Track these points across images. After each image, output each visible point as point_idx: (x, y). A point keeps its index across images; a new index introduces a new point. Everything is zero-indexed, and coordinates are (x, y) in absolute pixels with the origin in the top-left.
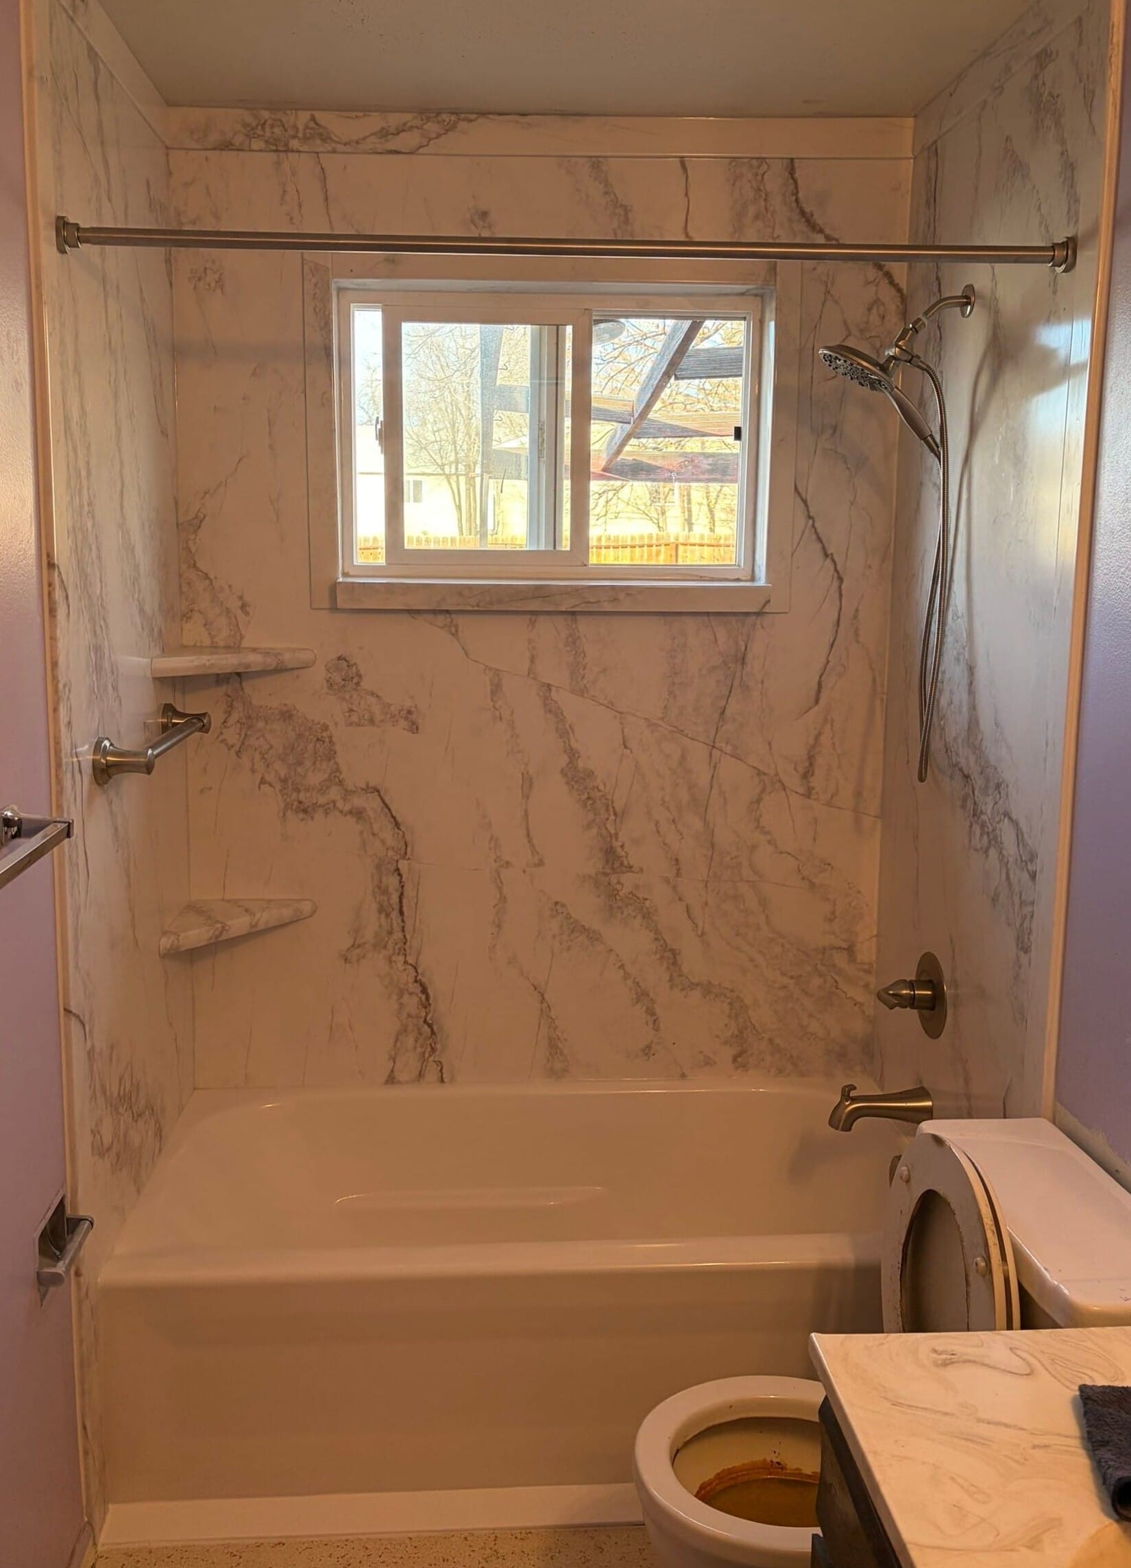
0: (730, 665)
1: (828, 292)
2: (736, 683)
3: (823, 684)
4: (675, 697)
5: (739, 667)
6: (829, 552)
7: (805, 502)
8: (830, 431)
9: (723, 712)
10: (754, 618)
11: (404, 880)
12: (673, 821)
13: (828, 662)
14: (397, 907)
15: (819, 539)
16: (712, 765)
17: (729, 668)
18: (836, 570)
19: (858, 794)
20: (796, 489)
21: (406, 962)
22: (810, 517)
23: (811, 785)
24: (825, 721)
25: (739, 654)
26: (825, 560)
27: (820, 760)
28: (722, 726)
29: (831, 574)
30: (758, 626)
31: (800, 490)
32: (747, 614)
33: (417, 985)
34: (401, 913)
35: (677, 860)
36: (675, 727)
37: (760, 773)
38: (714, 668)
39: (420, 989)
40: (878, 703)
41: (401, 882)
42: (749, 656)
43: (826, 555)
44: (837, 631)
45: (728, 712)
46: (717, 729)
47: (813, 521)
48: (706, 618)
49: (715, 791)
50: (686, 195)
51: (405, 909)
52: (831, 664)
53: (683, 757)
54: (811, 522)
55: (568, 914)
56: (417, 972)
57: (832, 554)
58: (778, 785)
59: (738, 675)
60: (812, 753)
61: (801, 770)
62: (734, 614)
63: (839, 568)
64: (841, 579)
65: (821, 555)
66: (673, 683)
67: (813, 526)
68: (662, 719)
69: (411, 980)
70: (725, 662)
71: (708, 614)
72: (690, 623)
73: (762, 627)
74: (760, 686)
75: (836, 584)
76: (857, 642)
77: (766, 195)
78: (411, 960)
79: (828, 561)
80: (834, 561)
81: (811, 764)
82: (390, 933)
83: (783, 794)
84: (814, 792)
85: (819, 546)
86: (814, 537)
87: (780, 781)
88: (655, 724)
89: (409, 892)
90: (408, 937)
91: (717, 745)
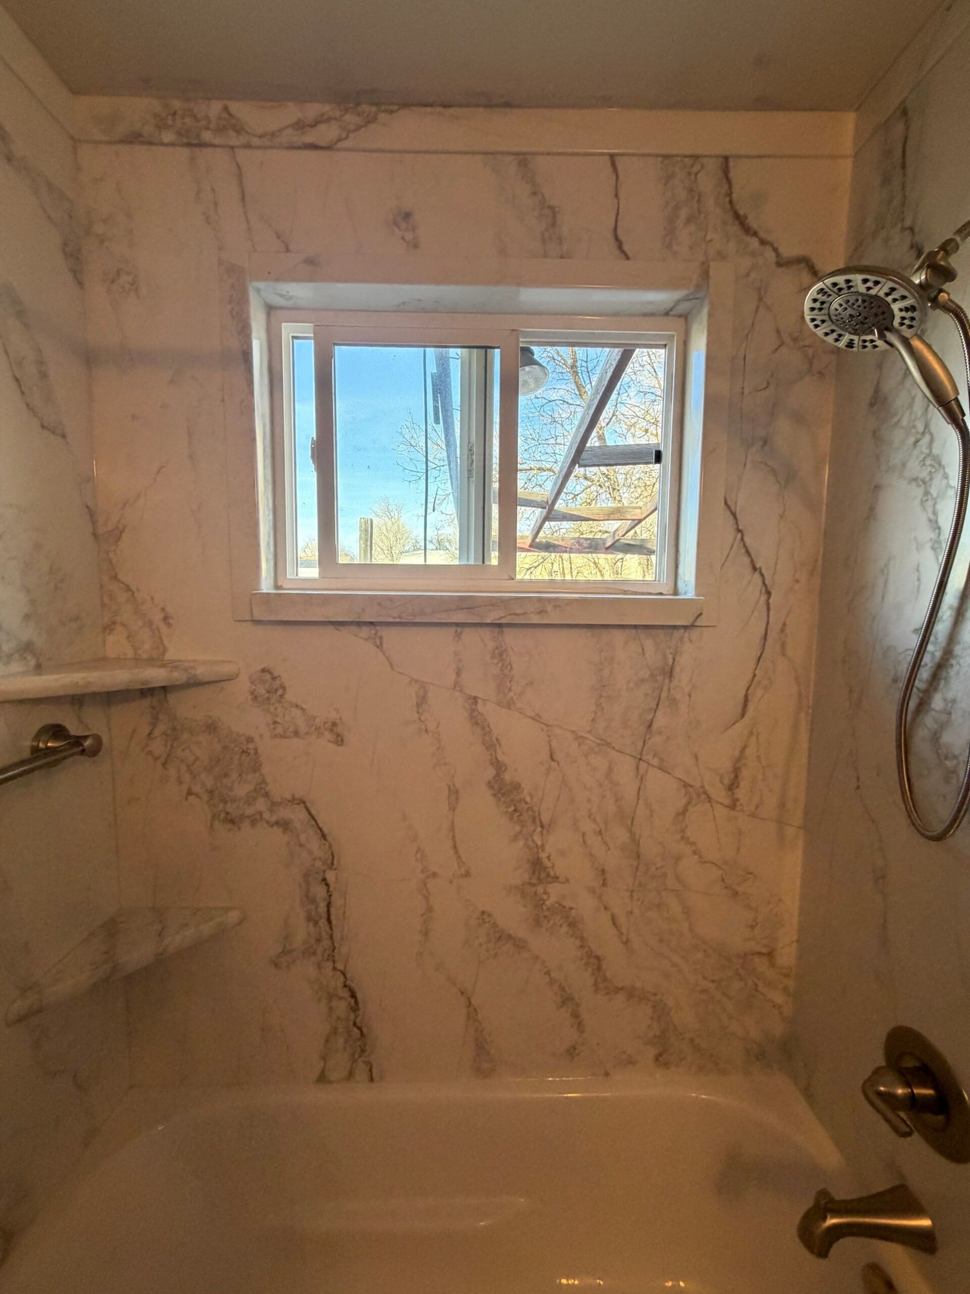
0: (658, 678)
1: (760, 299)
2: (664, 694)
3: (750, 697)
4: (603, 709)
5: (667, 681)
6: (758, 566)
7: (734, 515)
8: (760, 443)
9: (650, 726)
10: (682, 631)
11: (331, 889)
12: (600, 832)
13: (755, 676)
14: (325, 915)
15: (748, 553)
16: (639, 776)
17: (657, 681)
18: (764, 583)
19: (782, 805)
20: (726, 503)
21: (335, 969)
22: (739, 531)
23: (736, 796)
24: (751, 733)
25: (667, 668)
26: (754, 574)
27: (745, 773)
28: (649, 739)
29: (759, 588)
30: (686, 639)
31: (730, 504)
32: (675, 627)
33: (346, 990)
34: (329, 920)
35: (603, 871)
36: (602, 740)
37: (686, 785)
38: (643, 680)
39: (349, 994)
40: (803, 715)
41: (328, 891)
42: (677, 669)
43: (754, 569)
44: (764, 645)
45: (655, 726)
46: (645, 741)
47: (742, 535)
48: (633, 631)
49: (641, 801)
50: (616, 196)
51: (332, 917)
52: (757, 679)
53: (610, 770)
54: (739, 536)
55: (494, 923)
56: (345, 977)
57: (760, 568)
58: (703, 796)
59: (665, 688)
60: (737, 766)
61: (726, 781)
62: (662, 627)
63: (767, 582)
64: (769, 593)
65: (750, 569)
66: (601, 696)
67: (742, 539)
68: (590, 732)
69: (340, 985)
70: (652, 675)
71: (635, 627)
72: (619, 637)
73: (690, 641)
74: (687, 698)
75: (764, 598)
76: (784, 655)
77: (700, 195)
78: (340, 966)
79: (757, 575)
80: (762, 575)
81: (736, 777)
82: (319, 940)
83: (708, 805)
84: (738, 804)
85: (747, 560)
86: (743, 550)
87: (705, 793)
88: (582, 737)
89: (337, 901)
90: (336, 945)
91: (644, 758)
